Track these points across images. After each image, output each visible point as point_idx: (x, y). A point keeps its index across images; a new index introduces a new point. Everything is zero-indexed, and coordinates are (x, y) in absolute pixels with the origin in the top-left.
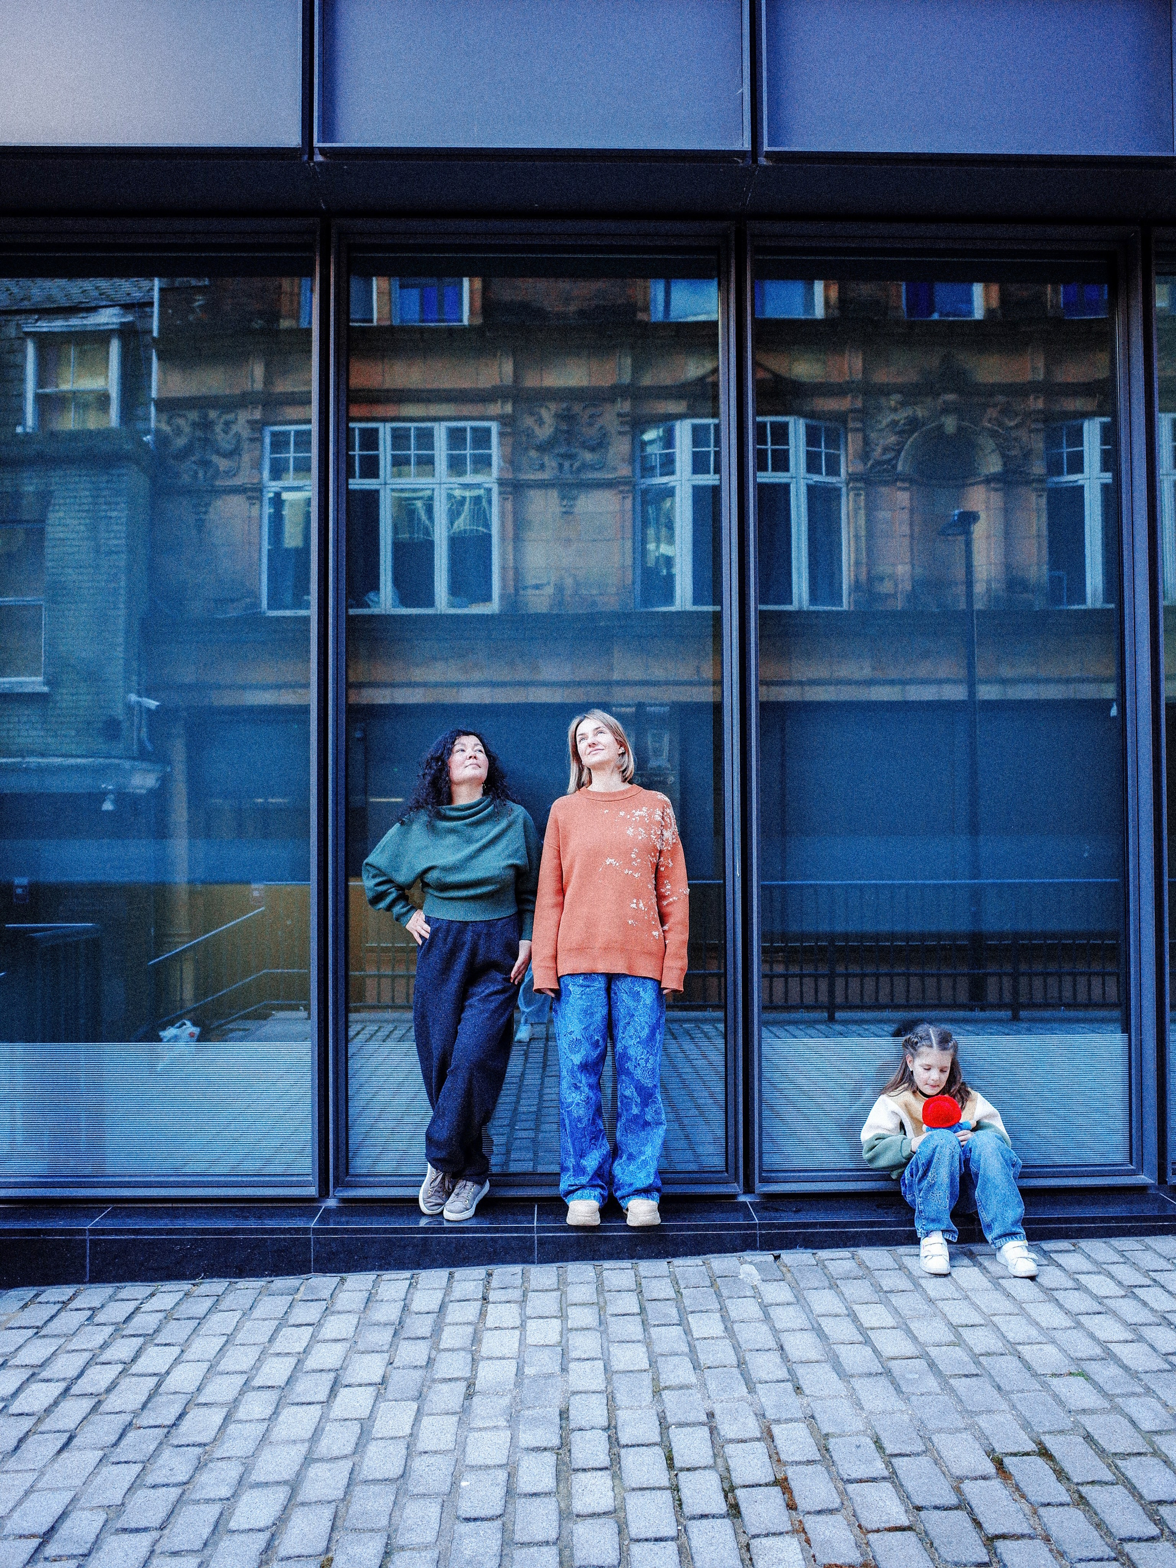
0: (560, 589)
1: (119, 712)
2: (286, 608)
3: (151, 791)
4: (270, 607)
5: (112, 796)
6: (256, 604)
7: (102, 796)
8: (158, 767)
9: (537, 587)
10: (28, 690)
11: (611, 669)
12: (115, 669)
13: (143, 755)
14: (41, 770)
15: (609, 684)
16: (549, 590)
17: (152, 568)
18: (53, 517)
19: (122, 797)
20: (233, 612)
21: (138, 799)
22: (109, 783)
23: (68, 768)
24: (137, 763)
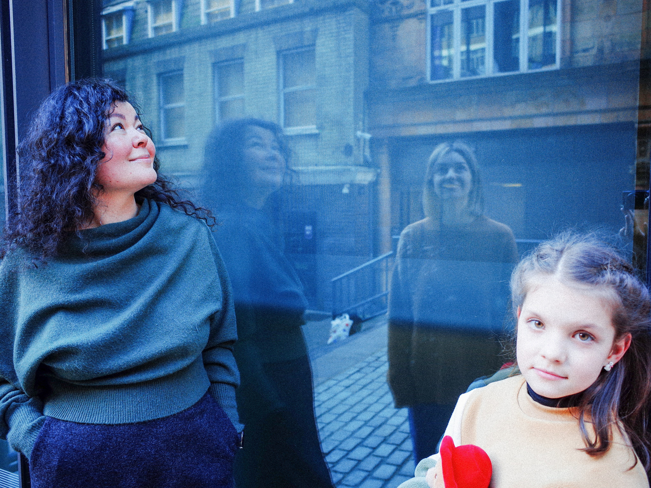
1: (352, 142)
2: (440, 78)
3: (370, 183)
4: (433, 78)
5: (348, 186)
6: (423, 79)
7: (341, 186)
8: (372, 169)
10: (309, 132)
12: (350, 119)
13: (367, 164)
14: (314, 173)
17: (371, 64)
18: (319, 42)
19: (352, 185)
20: (413, 83)
21: (361, 187)
22: (345, 179)
23: (326, 172)
24: (359, 168)
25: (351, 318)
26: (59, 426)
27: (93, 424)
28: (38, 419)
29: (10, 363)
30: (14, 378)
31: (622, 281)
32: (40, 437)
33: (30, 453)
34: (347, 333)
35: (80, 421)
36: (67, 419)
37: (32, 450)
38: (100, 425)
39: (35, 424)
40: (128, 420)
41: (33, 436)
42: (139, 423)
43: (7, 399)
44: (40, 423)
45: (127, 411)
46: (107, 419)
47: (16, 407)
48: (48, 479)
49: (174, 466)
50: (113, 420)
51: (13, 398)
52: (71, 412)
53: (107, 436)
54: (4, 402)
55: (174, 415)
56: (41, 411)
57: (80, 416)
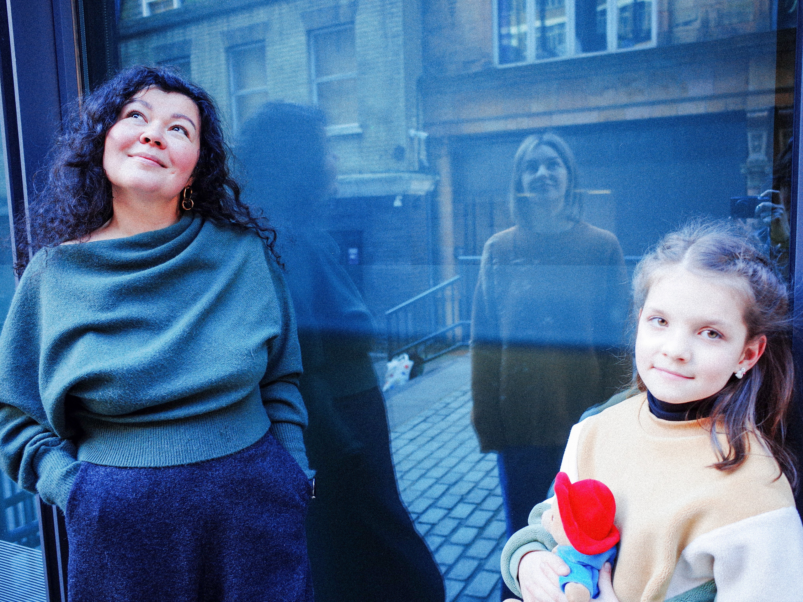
0: (705, 23)
1: (403, 143)
2: (511, 62)
3: (427, 193)
4: (502, 61)
5: (401, 197)
6: (490, 63)
7: (393, 198)
8: (429, 177)
9: (686, 24)
10: (350, 132)
11: (747, 83)
13: (422, 170)
14: (358, 183)
15: (745, 94)
16: (697, 25)
17: (425, 45)
18: (359, 18)
19: (405, 198)
20: (476, 68)
21: (417, 199)
22: (396, 189)
23: (373, 180)
24: (414, 175)
25: (411, 358)
26: (97, 472)
27: (137, 468)
28: (73, 464)
29: (37, 397)
30: (43, 415)
31: (755, 272)
32: (76, 484)
33: (66, 503)
34: (407, 377)
35: (121, 466)
36: (106, 464)
37: (67, 499)
38: (145, 468)
39: (70, 469)
40: (177, 461)
41: (68, 483)
42: (190, 465)
43: (35, 443)
44: (76, 468)
45: (175, 451)
46: (153, 461)
47: (46, 452)
48: (88, 533)
49: (234, 515)
50: (160, 463)
51: (42, 441)
52: (109, 456)
53: (155, 481)
54: (32, 445)
55: (231, 455)
56: (74, 455)
57: (121, 459)
